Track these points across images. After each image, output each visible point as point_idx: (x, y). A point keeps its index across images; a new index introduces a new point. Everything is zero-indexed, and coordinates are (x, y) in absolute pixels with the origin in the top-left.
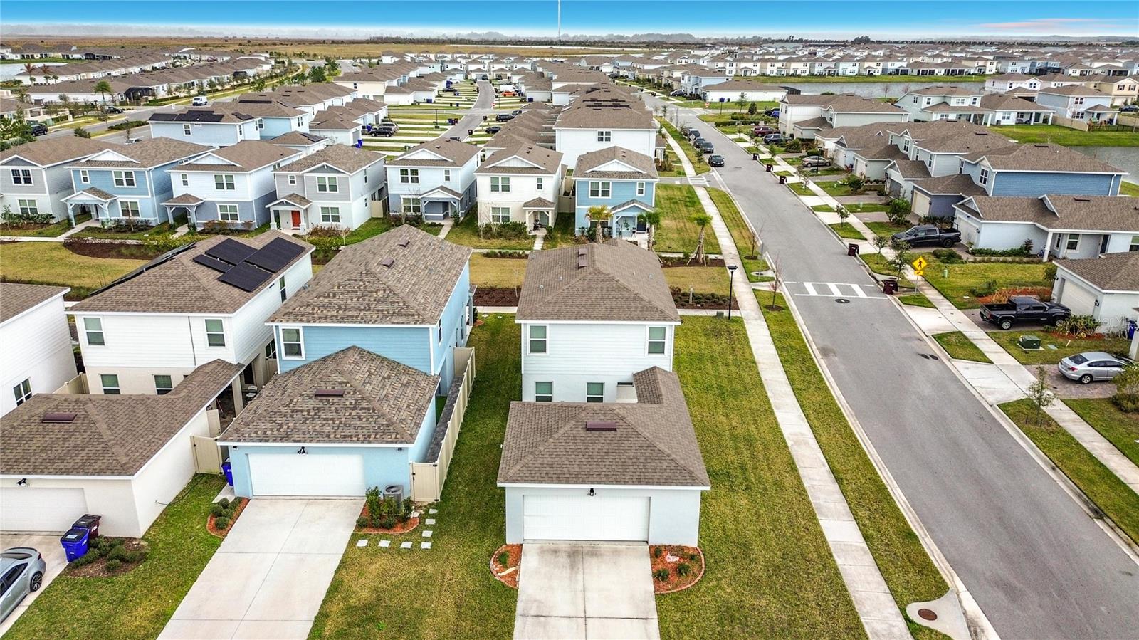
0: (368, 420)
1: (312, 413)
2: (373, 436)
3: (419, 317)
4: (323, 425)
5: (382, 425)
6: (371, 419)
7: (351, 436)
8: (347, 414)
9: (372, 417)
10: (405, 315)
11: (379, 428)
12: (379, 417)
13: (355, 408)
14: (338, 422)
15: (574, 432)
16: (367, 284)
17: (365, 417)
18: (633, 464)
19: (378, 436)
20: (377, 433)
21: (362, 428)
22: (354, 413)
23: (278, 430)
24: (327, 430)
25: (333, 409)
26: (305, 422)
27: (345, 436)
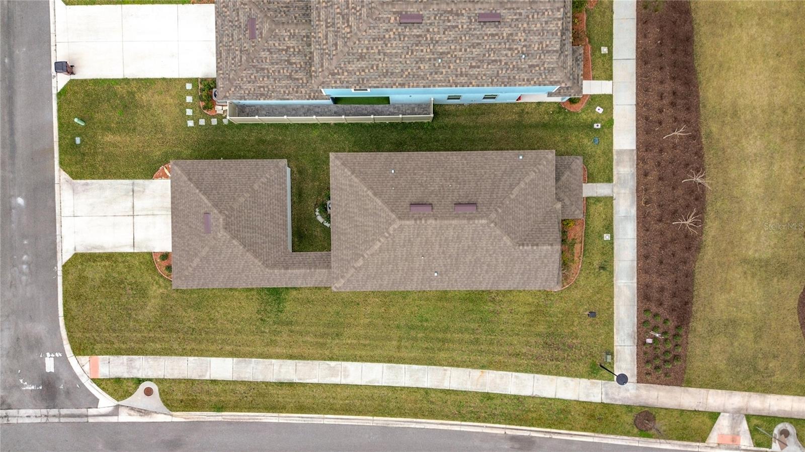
0: (233, 64)
1: (236, 23)
2: (221, 72)
3: (320, 72)
4: (228, 35)
5: (229, 76)
6: (233, 66)
7: (221, 57)
8: (237, 48)
9: (235, 66)
10: (322, 60)
11: (227, 74)
12: (235, 71)
13: (241, 51)
14: (231, 44)
15: (204, 206)
16: (358, 14)
17: (235, 61)
18: (184, 243)
19: (221, 75)
20: (223, 74)
21: (227, 63)
22: (237, 52)
23: (224, 6)
24: (225, 39)
25: (241, 36)
26: (230, 21)
27: (221, 53)
